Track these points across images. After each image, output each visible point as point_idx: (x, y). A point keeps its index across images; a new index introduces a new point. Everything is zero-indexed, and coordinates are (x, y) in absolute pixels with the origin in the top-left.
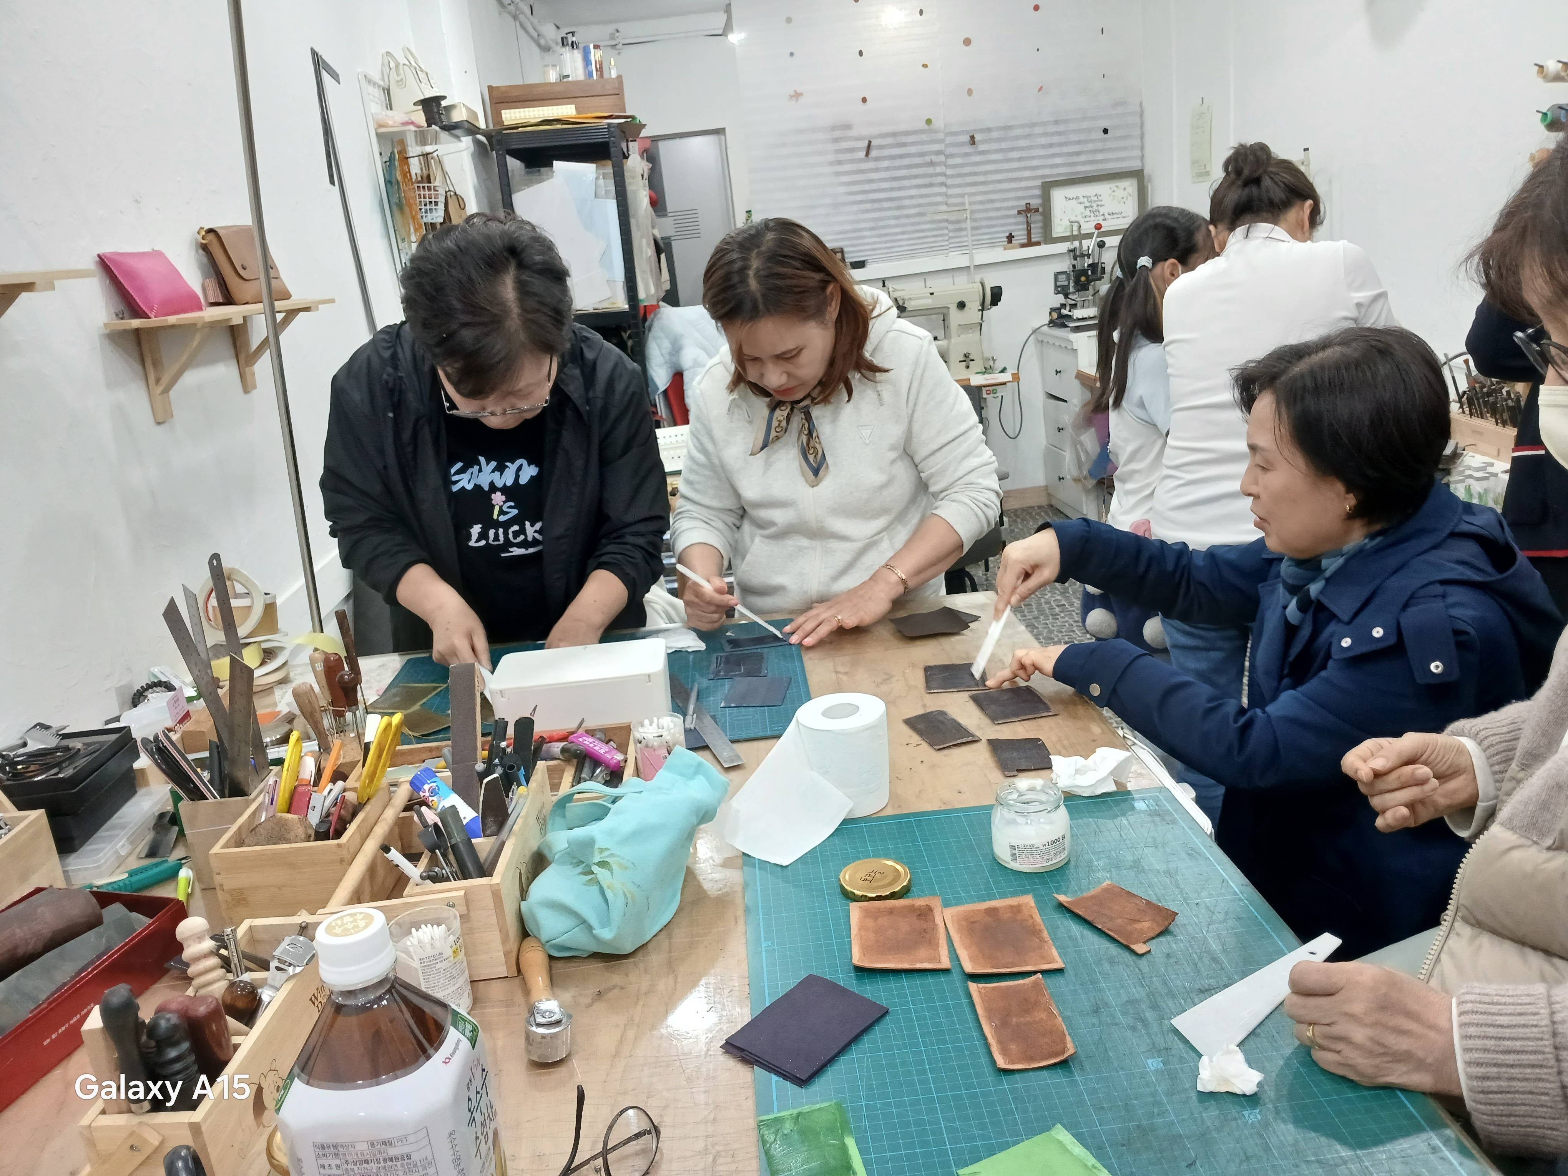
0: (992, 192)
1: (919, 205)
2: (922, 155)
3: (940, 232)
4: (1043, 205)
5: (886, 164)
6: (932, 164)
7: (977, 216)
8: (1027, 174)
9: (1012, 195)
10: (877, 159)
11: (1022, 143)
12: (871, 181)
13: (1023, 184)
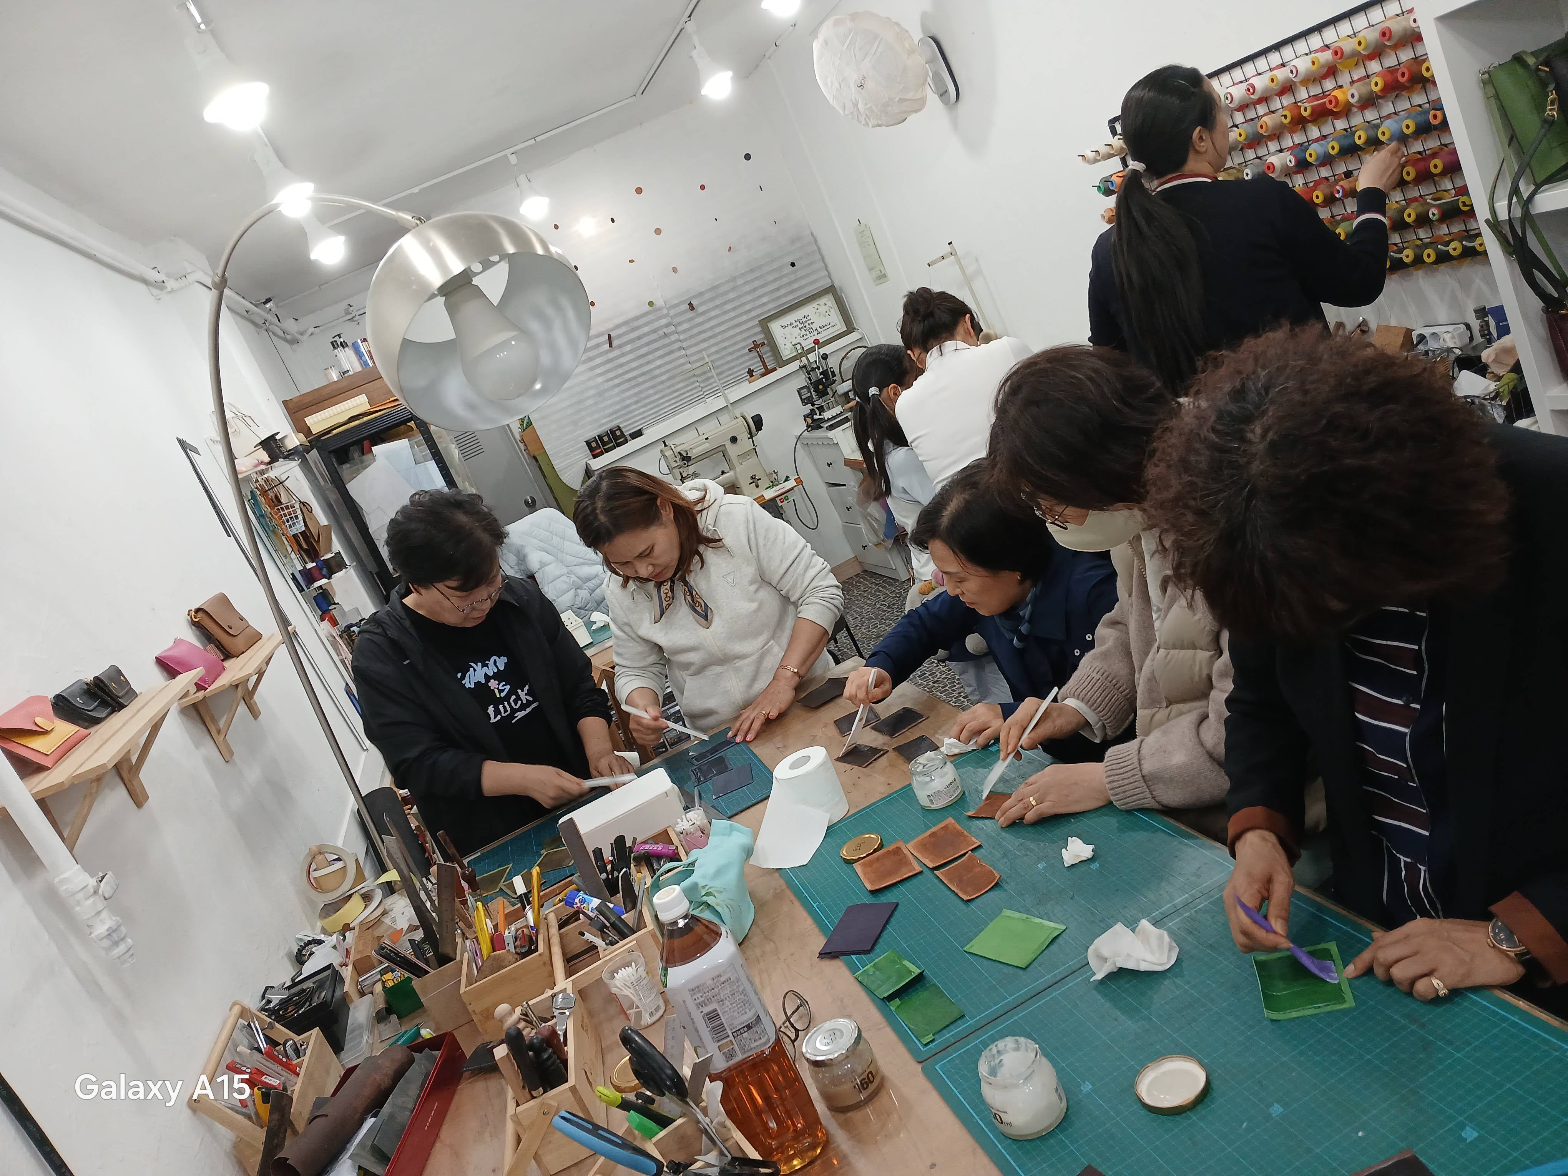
0: (721, 342)
1: (668, 371)
2: (654, 331)
3: (692, 387)
4: (766, 338)
5: (628, 348)
6: (666, 335)
7: (718, 363)
8: (744, 318)
9: (739, 338)
10: (620, 347)
11: (731, 295)
12: (621, 366)
13: (744, 327)
